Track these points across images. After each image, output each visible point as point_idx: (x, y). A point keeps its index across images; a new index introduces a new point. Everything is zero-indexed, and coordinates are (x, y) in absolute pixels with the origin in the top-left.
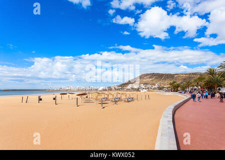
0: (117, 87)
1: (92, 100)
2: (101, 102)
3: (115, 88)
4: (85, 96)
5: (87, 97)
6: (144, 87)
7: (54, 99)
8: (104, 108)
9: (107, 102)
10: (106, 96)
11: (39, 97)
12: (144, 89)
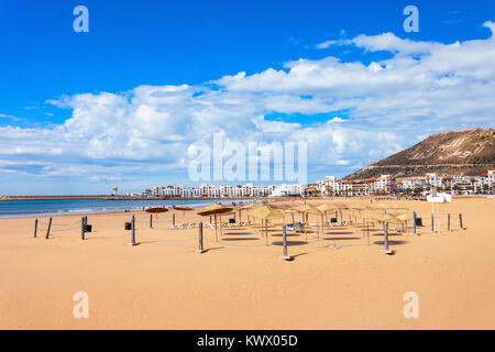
0: (336, 187)
1: (249, 230)
2: (281, 239)
3: (329, 189)
4: (226, 218)
5: (232, 221)
6: (440, 184)
7: (128, 227)
8: (292, 259)
9: (302, 238)
10: (299, 219)
11: (85, 220)
12: (439, 189)
